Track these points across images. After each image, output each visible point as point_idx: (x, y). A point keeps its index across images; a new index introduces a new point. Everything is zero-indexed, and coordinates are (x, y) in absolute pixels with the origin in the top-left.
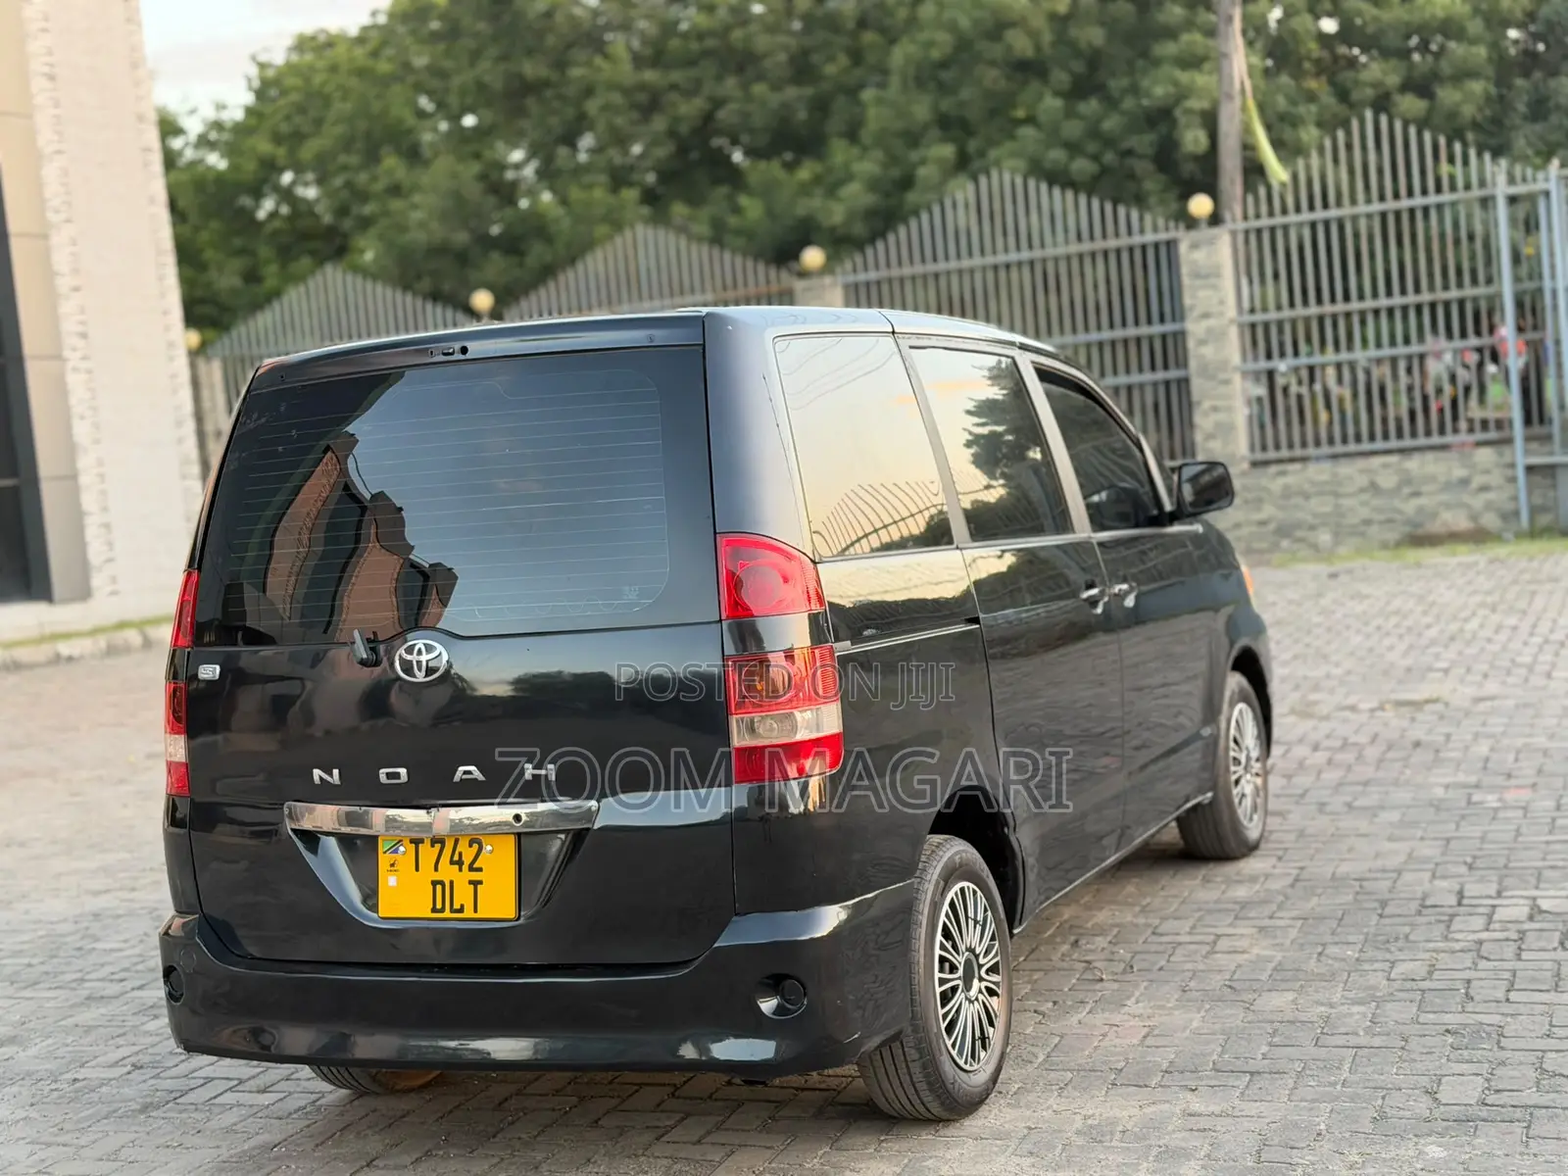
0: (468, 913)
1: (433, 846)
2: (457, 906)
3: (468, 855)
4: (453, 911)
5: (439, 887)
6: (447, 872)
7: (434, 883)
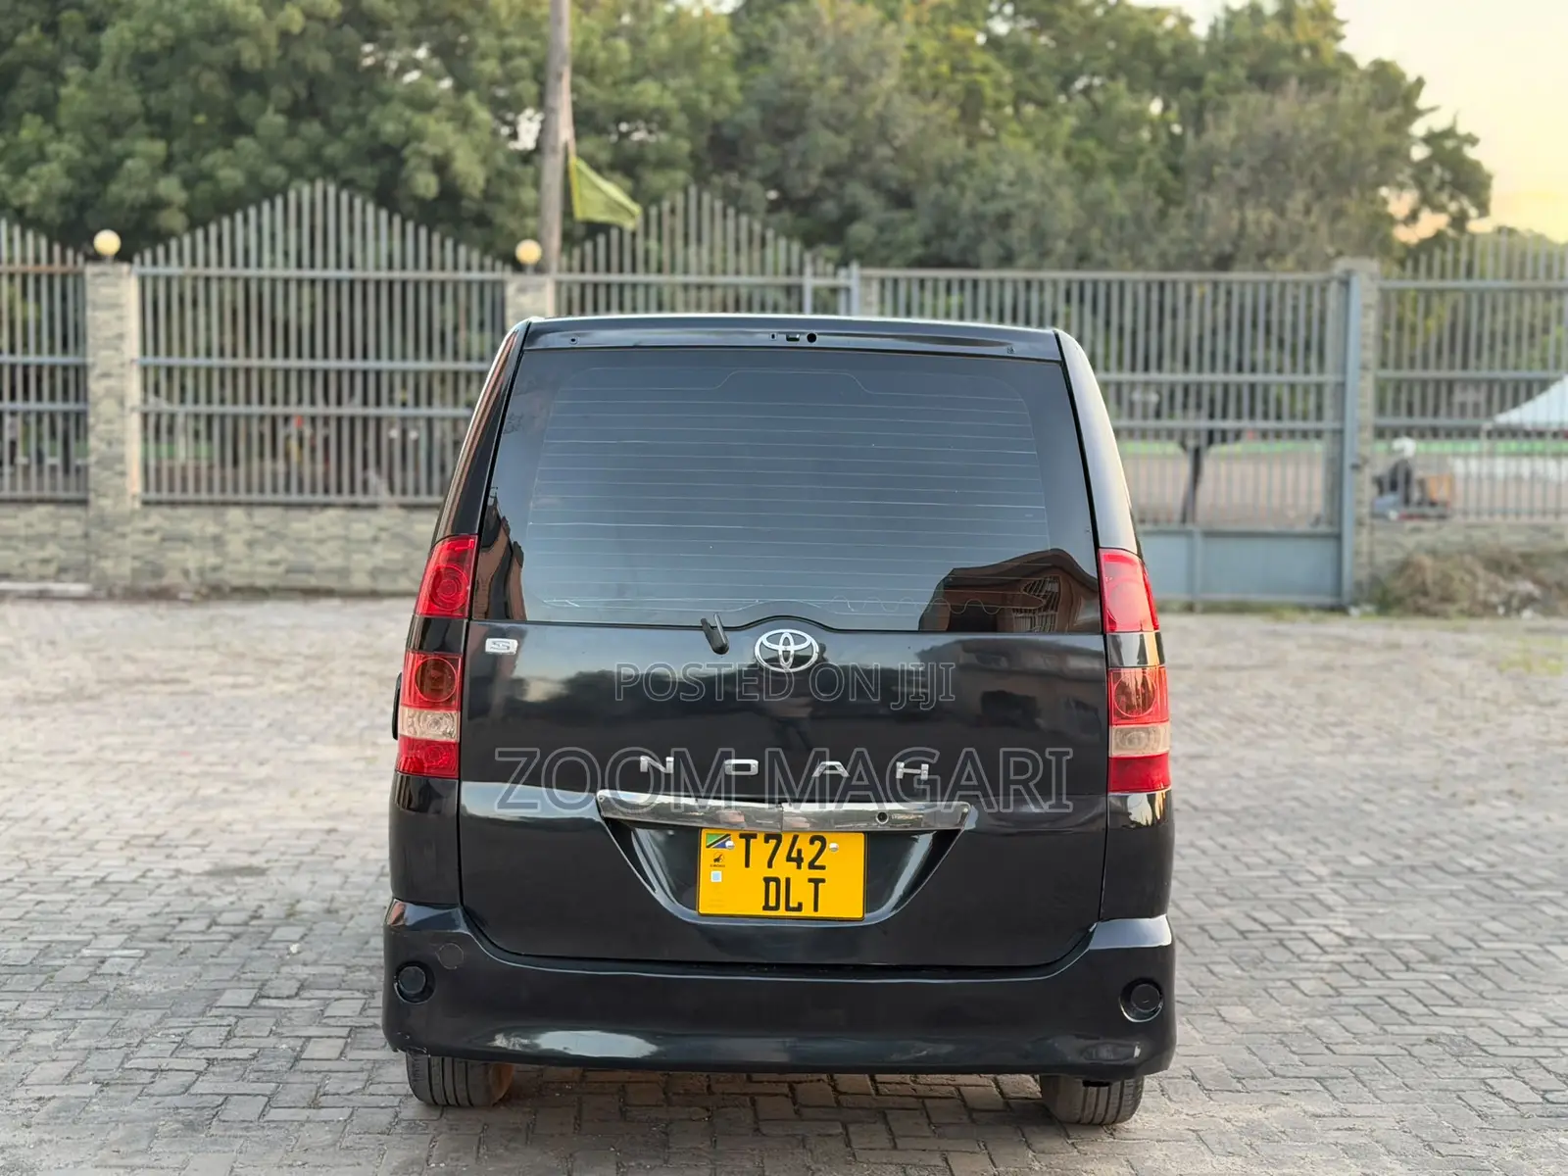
0: (808, 911)
1: (767, 841)
2: (793, 904)
3: (809, 852)
4: (788, 908)
5: (773, 885)
6: (783, 869)
7: (767, 880)
